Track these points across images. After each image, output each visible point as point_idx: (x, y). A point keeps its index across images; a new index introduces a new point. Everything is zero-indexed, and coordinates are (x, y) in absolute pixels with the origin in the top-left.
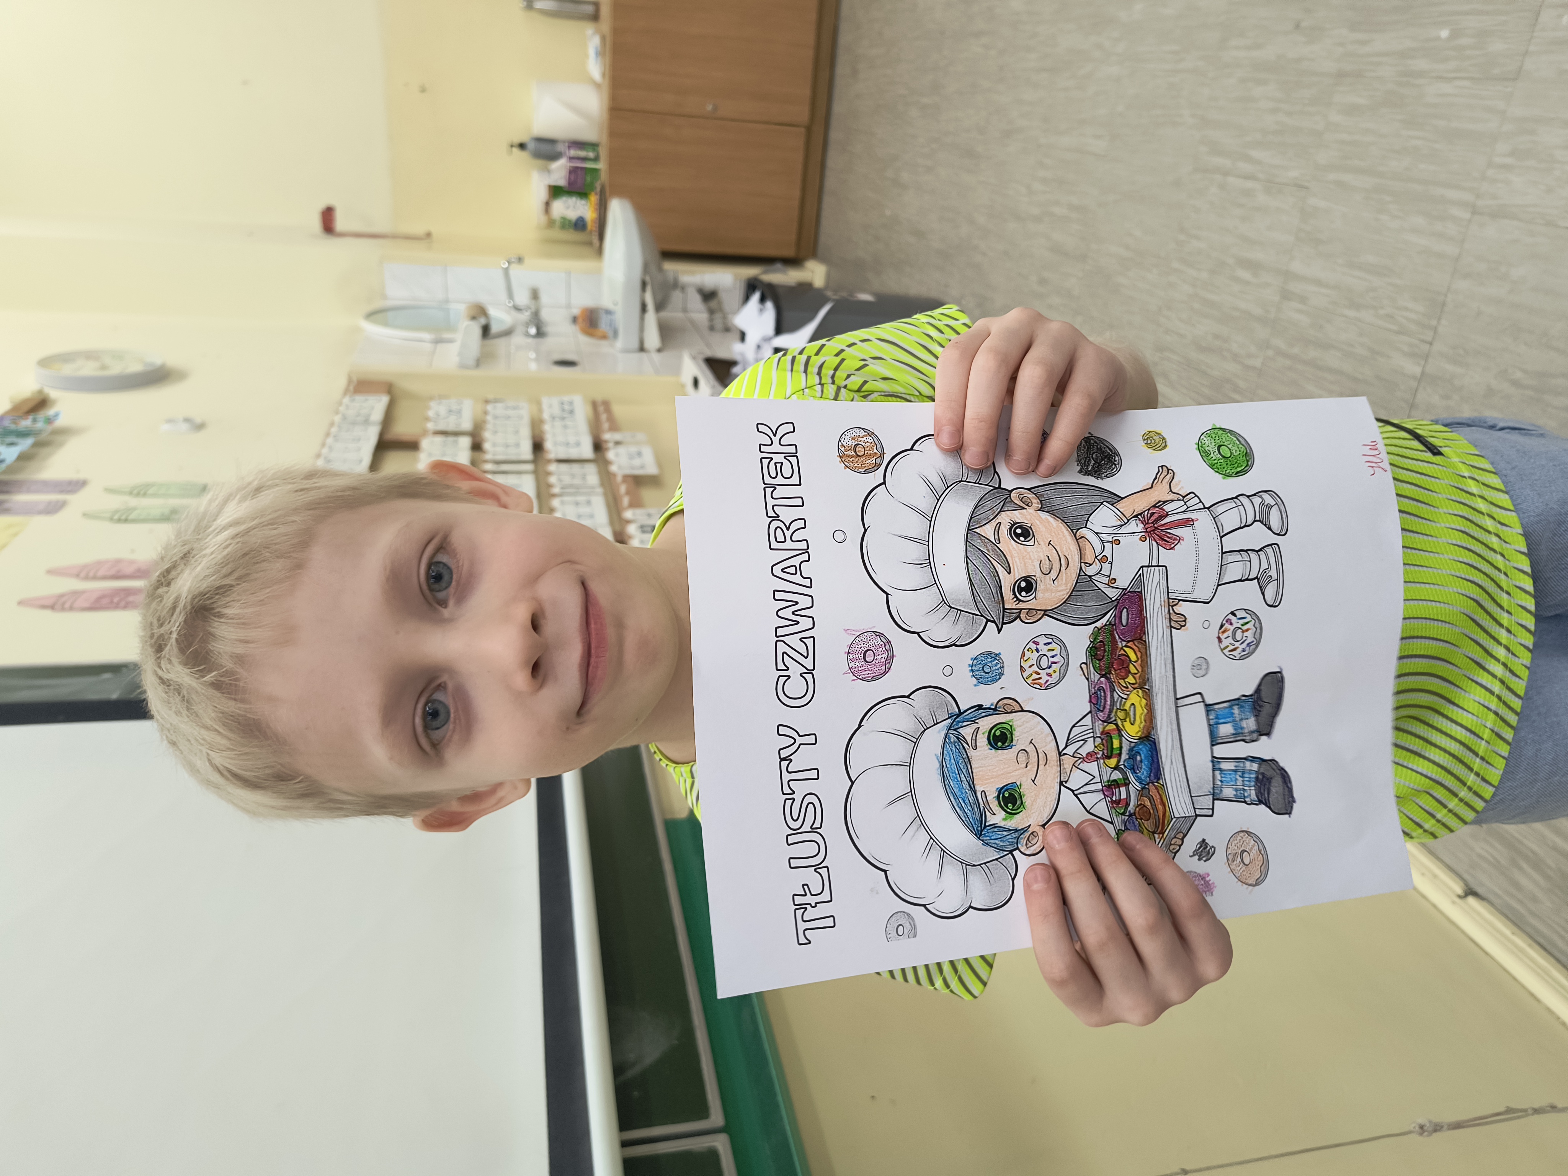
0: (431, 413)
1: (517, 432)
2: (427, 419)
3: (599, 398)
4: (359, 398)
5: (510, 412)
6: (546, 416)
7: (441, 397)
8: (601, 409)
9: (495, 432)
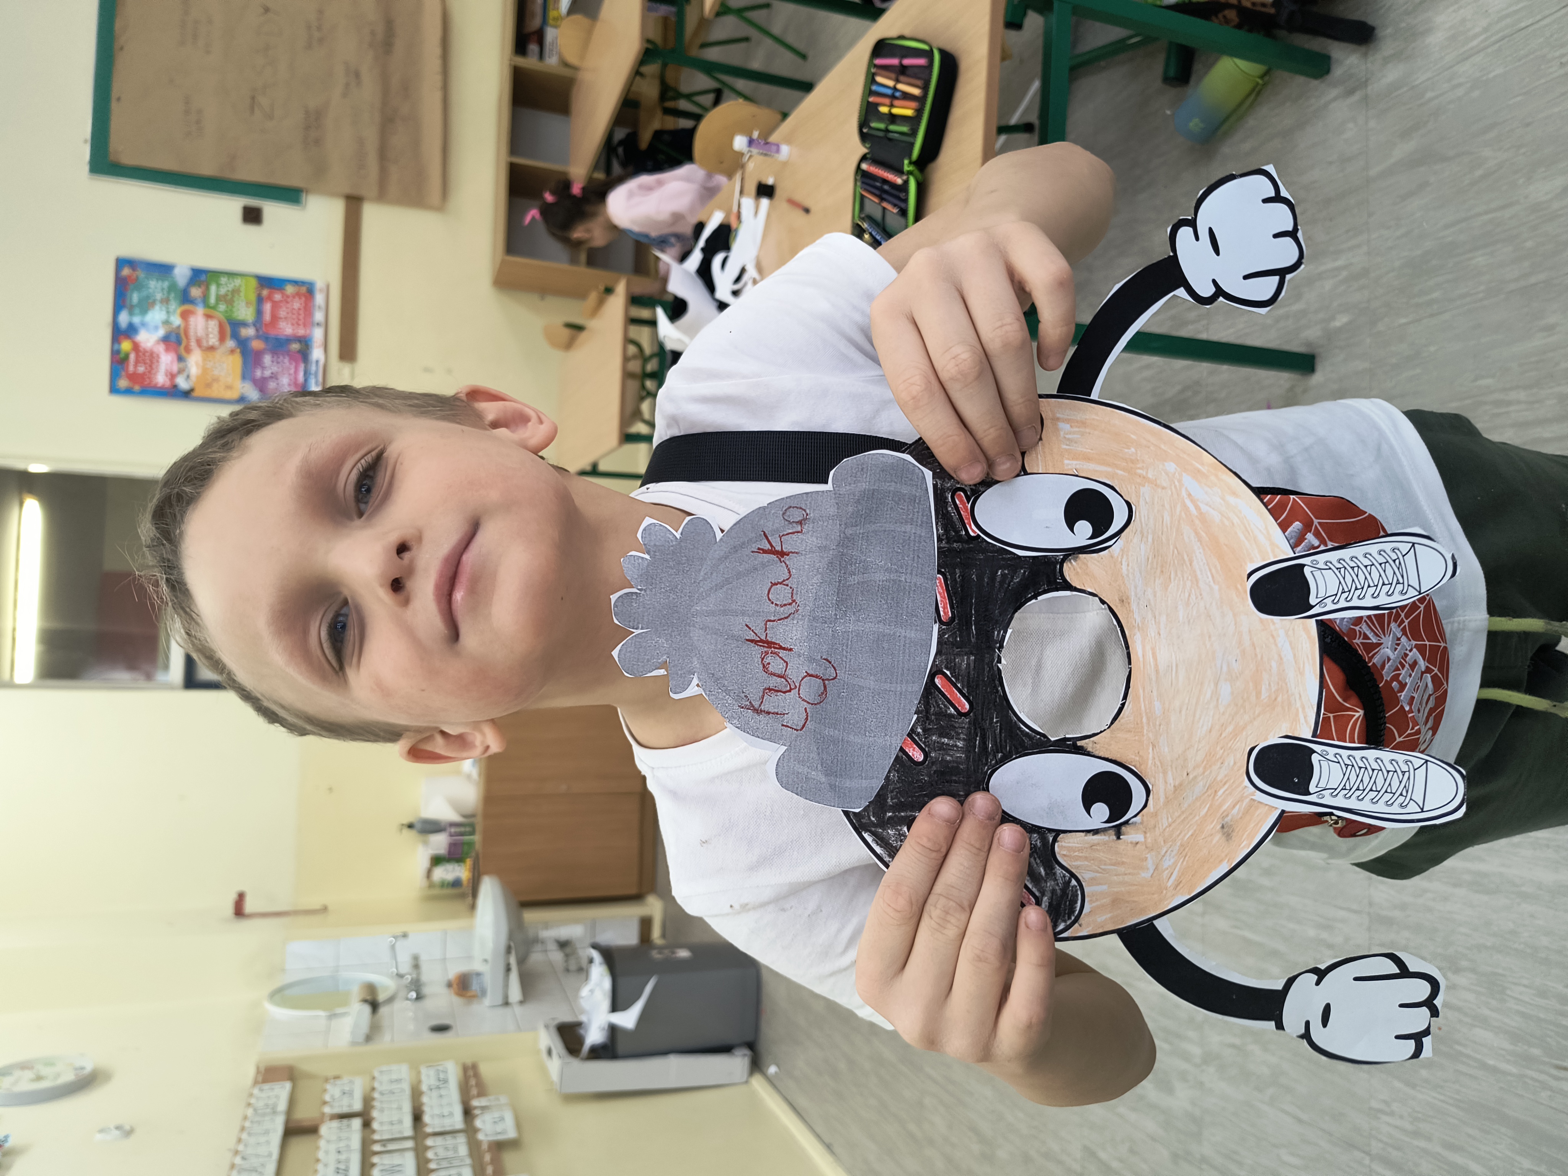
0: (327, 1098)
1: (400, 1108)
2: (325, 1103)
3: (469, 1062)
4: (266, 1086)
5: (394, 1086)
6: (424, 1088)
7: (337, 1078)
8: (471, 1073)
9: (382, 1110)
